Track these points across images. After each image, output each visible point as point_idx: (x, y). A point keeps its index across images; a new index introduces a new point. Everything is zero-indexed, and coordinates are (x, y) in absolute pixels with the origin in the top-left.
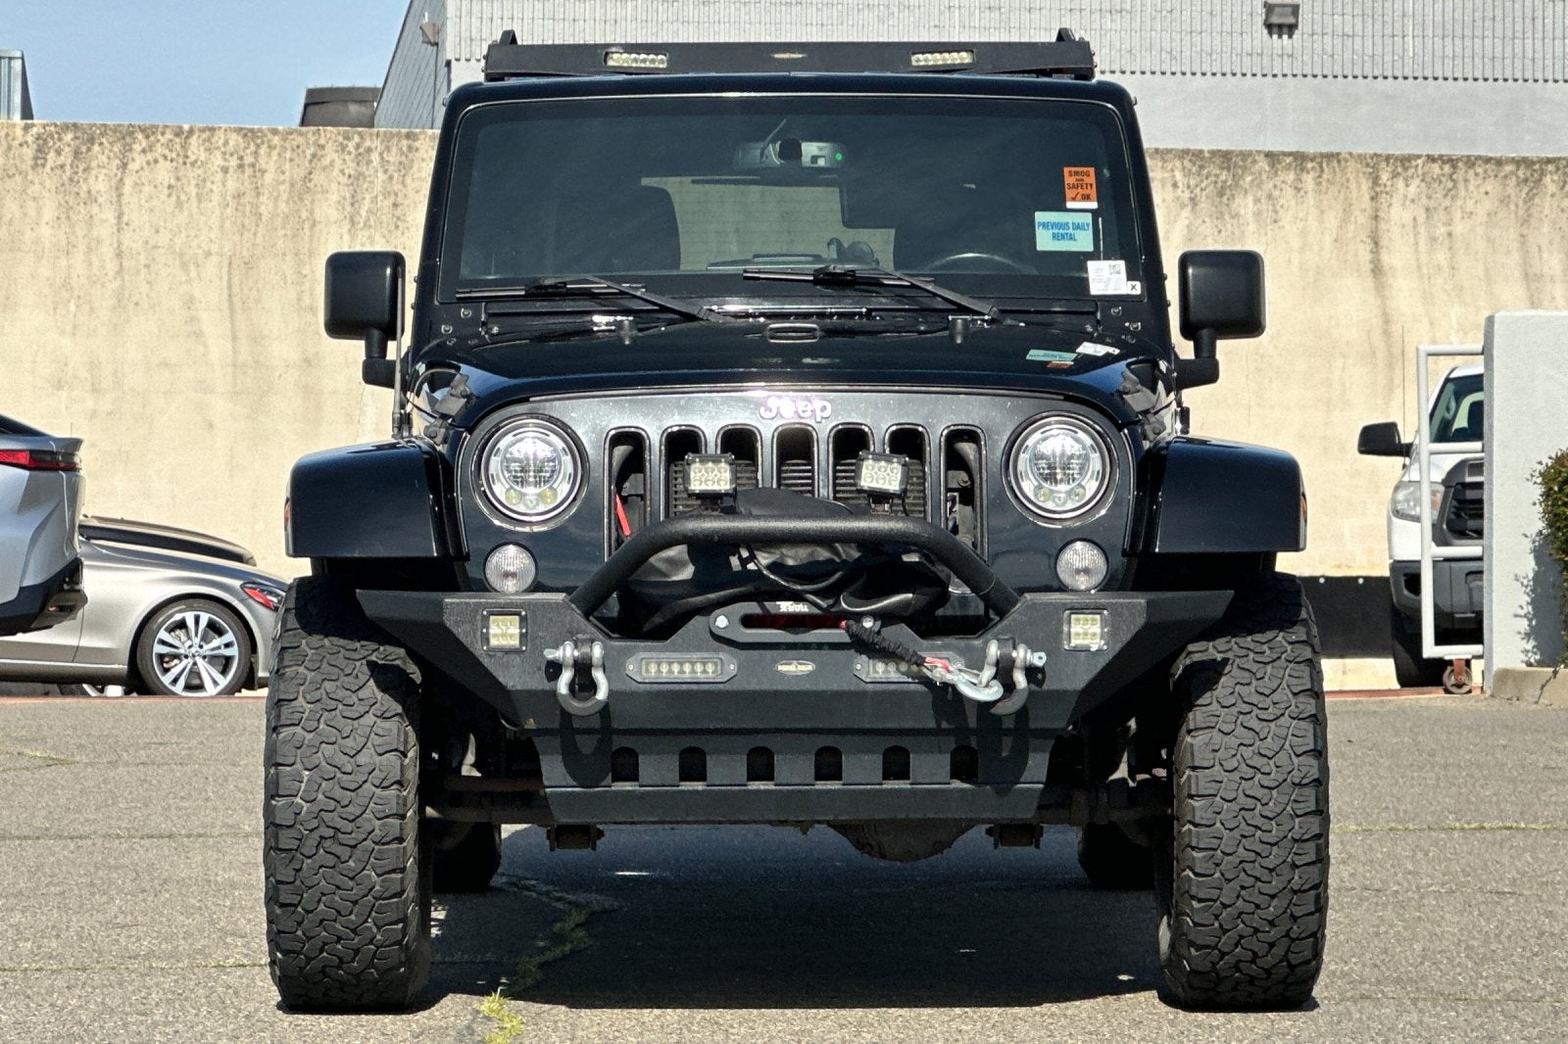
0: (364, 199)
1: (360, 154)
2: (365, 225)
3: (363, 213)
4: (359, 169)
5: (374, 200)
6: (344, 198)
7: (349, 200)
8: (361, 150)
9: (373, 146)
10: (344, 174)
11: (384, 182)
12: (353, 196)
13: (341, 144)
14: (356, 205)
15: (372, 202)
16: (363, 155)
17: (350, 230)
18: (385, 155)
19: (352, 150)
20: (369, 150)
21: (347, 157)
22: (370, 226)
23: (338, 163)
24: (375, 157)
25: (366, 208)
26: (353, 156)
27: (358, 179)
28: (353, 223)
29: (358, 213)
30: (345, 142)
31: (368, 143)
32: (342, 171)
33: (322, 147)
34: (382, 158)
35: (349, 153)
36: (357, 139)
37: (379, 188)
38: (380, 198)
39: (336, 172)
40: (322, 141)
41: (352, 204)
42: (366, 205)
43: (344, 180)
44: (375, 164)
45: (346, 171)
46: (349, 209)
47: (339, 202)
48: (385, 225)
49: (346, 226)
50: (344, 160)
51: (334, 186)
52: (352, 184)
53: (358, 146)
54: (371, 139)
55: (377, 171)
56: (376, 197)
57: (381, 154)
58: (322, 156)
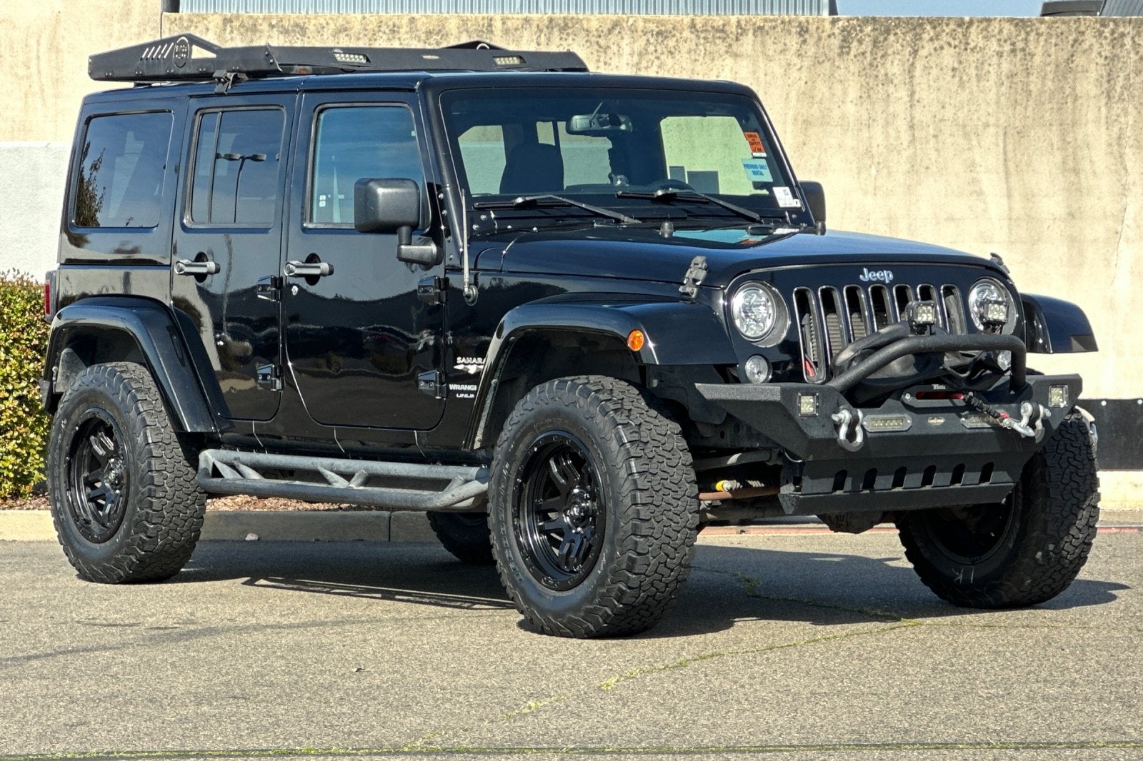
0: (1118, 76)
1: (1115, 39)
2: (1119, 99)
3: (1118, 89)
4: (1114, 51)
5: (1127, 78)
6: (1102, 76)
7: (1105, 79)
8: (1116, 35)
9: (1126, 31)
10: (1101, 56)
11: (1135, 62)
12: (1109, 75)
13: (1098, 30)
14: (1112, 82)
15: (1125, 79)
16: (1117, 40)
17: (1107, 104)
18: (1136, 39)
19: (1108, 35)
20: (1123, 35)
21: (1104, 42)
22: (1124, 100)
23: (1096, 47)
24: (1128, 41)
25: (1121, 84)
26: (1108, 40)
27: (1114, 60)
28: (1109, 97)
29: (1114, 88)
30: (1102, 29)
31: (1121, 29)
32: (1100, 53)
33: (1083, 33)
34: (1134, 42)
35: (1106, 38)
36: (1112, 25)
37: (1131, 66)
38: (1132, 75)
39: (1094, 54)
40: (1082, 28)
41: (1109, 81)
42: (1120, 82)
43: (1101, 61)
44: (1128, 47)
45: (1103, 54)
46: (1106, 85)
47: (1098, 80)
48: (1136, 99)
49: (1104, 101)
50: (1101, 44)
51: (1093, 66)
52: (1108, 64)
53: (1113, 32)
54: (1124, 27)
55: (1129, 53)
56: (1129, 75)
57: (1133, 38)
58: (1083, 41)
